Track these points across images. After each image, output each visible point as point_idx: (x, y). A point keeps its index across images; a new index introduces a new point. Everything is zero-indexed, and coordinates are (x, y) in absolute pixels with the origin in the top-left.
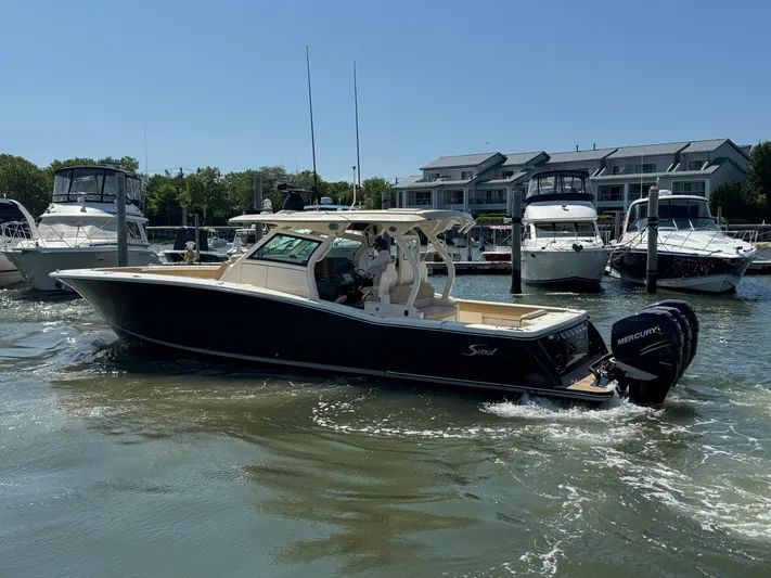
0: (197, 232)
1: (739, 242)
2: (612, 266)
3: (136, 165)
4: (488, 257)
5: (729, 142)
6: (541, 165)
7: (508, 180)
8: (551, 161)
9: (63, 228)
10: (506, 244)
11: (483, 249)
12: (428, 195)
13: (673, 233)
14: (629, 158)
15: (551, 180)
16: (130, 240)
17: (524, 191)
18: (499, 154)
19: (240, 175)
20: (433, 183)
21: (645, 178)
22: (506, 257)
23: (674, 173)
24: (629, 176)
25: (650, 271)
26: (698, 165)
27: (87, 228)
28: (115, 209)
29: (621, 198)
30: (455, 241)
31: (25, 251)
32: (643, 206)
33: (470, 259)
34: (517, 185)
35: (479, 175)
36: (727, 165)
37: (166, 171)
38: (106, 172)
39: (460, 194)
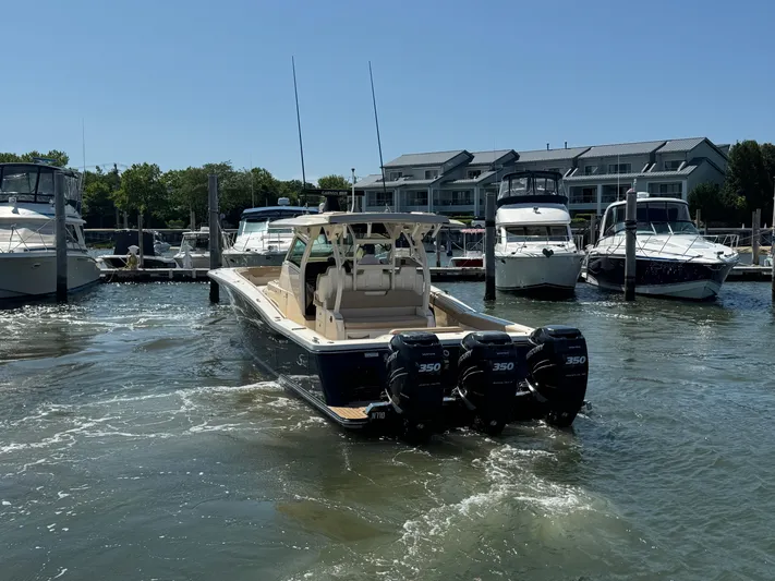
0: (140, 235)
1: (720, 247)
2: (589, 273)
3: (65, 161)
4: (459, 263)
5: (706, 141)
6: (510, 165)
7: (475, 180)
8: (520, 160)
10: (477, 249)
11: (450, 254)
12: (390, 195)
13: (652, 237)
14: (602, 158)
15: (523, 181)
17: (496, 192)
18: (465, 152)
19: (182, 173)
20: (395, 183)
21: (621, 179)
22: (479, 263)
23: (649, 173)
24: (604, 176)
25: (628, 277)
26: (675, 166)
27: (21, 231)
28: (53, 210)
29: (595, 201)
32: (620, 209)
33: (438, 265)
34: (485, 185)
35: (445, 174)
36: (704, 165)
37: (97, 167)
38: (41, 170)
39: (424, 195)
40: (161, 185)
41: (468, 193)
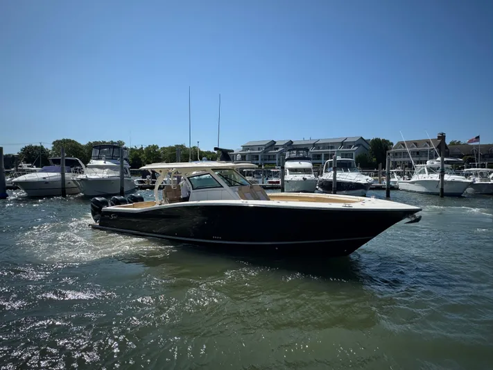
1: (368, 177)
2: (319, 186)
3: (123, 144)
4: (270, 182)
5: (362, 138)
6: (290, 146)
7: (277, 151)
8: (294, 144)
9: (97, 170)
10: (277, 177)
11: (267, 179)
12: (246, 157)
13: (342, 173)
14: (324, 144)
15: (295, 152)
16: (125, 175)
17: (285, 156)
18: (273, 141)
19: (167, 148)
20: (247, 152)
21: (331, 152)
22: (278, 182)
23: (341, 150)
24: (324, 150)
25: (334, 188)
26: (350, 147)
27: (107, 170)
28: (119, 162)
29: (321, 159)
30: (255, 175)
31: (82, 179)
32: (331, 162)
33: (263, 183)
34: (280, 153)
35: (265, 149)
36: (361, 147)
38: (114, 147)
39: (257, 156)
40: (159, 152)
41: (274, 156)
